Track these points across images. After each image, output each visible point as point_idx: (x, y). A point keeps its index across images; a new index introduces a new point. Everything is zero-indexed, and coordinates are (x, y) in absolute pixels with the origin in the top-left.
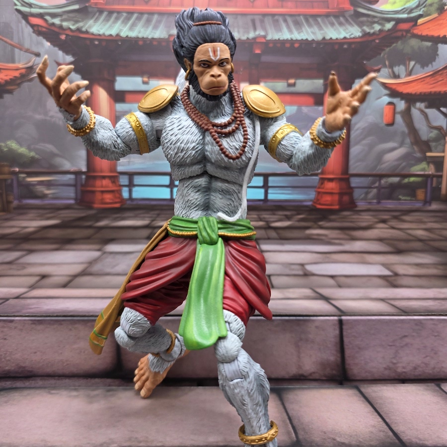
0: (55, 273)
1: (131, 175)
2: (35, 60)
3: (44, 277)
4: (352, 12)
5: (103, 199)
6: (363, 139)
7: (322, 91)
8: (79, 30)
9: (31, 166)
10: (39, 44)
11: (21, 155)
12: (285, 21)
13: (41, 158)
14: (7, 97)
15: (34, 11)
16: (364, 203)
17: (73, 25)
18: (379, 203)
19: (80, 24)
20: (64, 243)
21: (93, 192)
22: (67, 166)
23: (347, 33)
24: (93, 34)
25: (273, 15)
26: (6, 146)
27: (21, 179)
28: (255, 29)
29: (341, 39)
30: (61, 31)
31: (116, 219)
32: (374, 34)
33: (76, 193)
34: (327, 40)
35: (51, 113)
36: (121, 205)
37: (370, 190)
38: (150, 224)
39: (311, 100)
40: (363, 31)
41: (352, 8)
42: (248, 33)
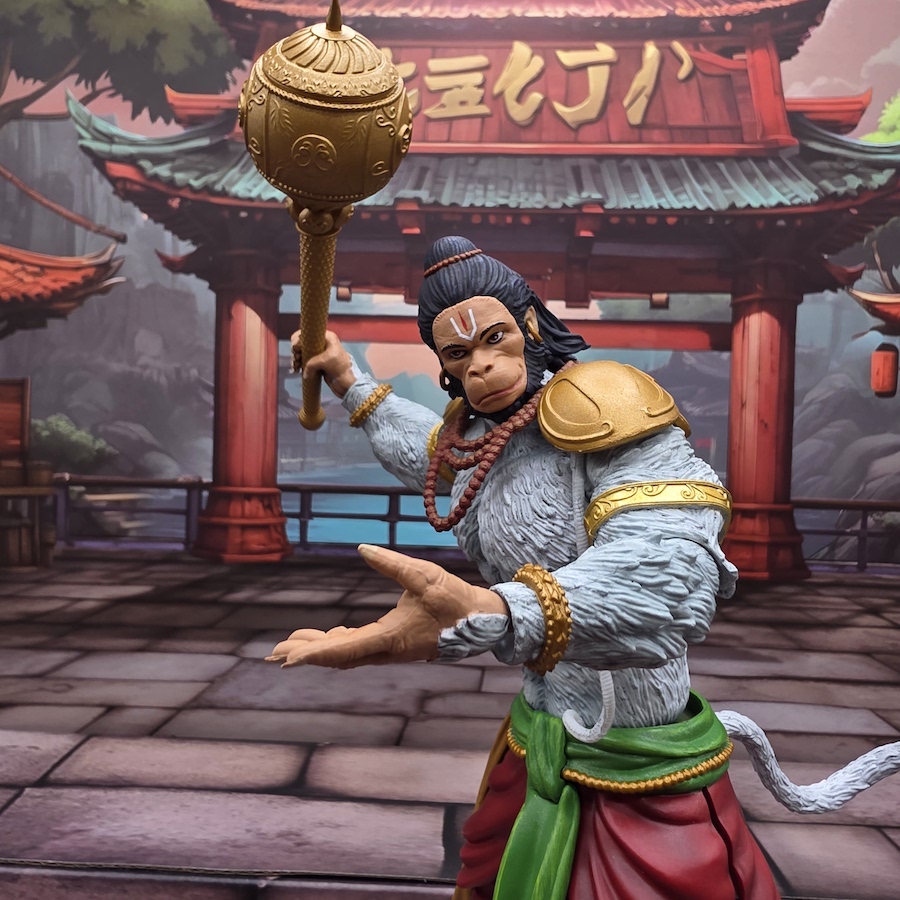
0: (133, 703)
1: (306, 493)
2: (115, 249)
3: (111, 708)
4: (797, 151)
5: (243, 543)
6: (824, 425)
7: (728, 319)
8: (208, 189)
9: (96, 469)
10: (125, 216)
11: (77, 447)
12: (647, 170)
13: (117, 452)
14: (54, 325)
15: (118, 149)
16: (827, 568)
17: (197, 179)
18: (862, 568)
19: (212, 177)
20: (157, 636)
21: (225, 527)
22: (172, 470)
23: (784, 195)
24: (236, 197)
25: (619, 157)
26: (47, 427)
27: (73, 497)
28: (580, 188)
29: (772, 208)
30: (172, 192)
31: (271, 588)
32: (846, 195)
33: (188, 528)
34: (740, 209)
35: (142, 360)
36: (283, 557)
37: (842, 539)
38: (342, 599)
39: (703, 338)
40: (821, 190)
41: (797, 141)
42: (566, 195)
